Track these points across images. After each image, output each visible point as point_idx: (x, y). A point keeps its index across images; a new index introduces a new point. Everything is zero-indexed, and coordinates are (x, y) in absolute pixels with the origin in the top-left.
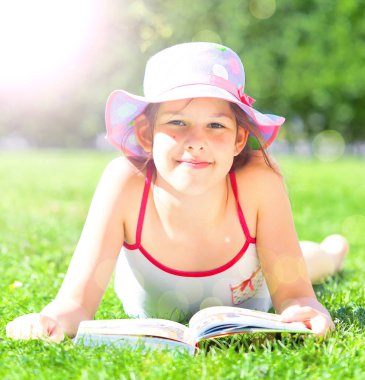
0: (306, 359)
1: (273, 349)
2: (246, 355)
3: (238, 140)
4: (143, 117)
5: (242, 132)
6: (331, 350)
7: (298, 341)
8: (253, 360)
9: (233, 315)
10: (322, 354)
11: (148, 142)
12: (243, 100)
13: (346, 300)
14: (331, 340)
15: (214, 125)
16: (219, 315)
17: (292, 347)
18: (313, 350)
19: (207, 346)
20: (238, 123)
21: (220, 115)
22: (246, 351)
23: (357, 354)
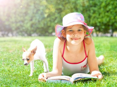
0: (97, 85)
1: (89, 82)
2: (84, 84)
3: (85, 33)
4: (63, 30)
5: (85, 31)
6: (102, 83)
7: (95, 80)
8: (85, 85)
9: (81, 75)
10: (100, 83)
11: (65, 35)
12: (85, 24)
13: (105, 70)
14: (102, 80)
15: (79, 30)
16: (78, 75)
17: (94, 82)
18: (98, 83)
19: (75, 82)
20: (84, 29)
21: (80, 28)
22: (84, 83)
23: (108, 83)
